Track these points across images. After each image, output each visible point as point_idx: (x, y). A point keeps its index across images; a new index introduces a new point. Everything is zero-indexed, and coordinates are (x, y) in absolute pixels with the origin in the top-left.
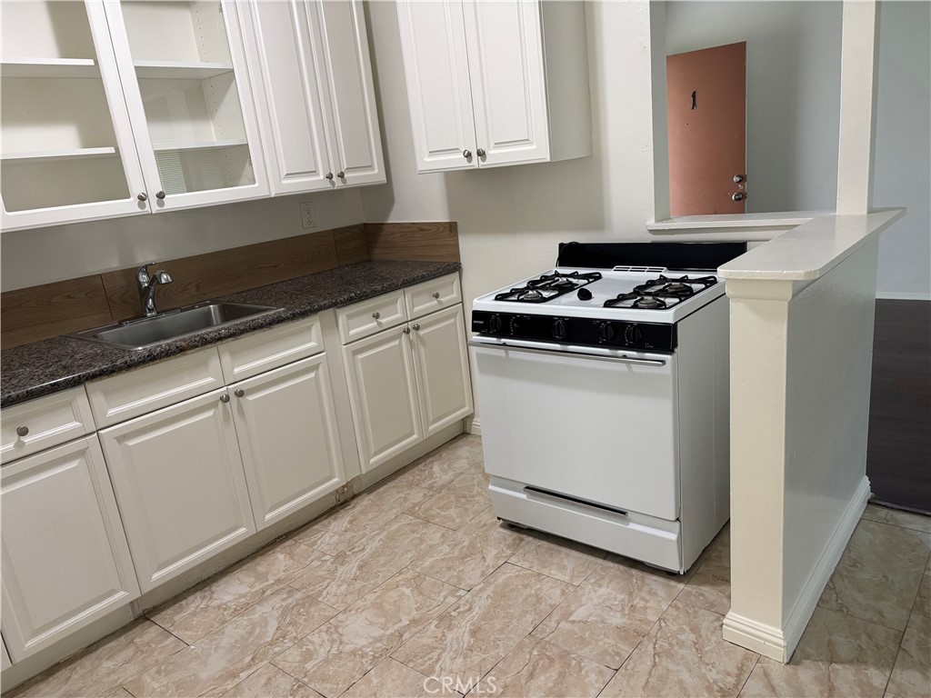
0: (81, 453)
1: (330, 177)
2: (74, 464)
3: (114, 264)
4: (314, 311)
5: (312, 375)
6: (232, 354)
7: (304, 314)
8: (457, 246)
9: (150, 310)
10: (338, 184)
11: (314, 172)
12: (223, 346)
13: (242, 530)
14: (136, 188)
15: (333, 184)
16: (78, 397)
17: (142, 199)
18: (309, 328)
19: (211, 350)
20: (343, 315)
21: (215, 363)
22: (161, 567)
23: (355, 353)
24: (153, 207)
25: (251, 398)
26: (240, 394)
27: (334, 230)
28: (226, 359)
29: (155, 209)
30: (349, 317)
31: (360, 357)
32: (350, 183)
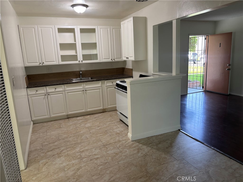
0: (62, 93)
1: (112, 59)
2: (61, 94)
3: (78, 70)
4: (101, 80)
5: (99, 90)
6: (86, 84)
7: (98, 80)
8: (132, 73)
9: (81, 77)
10: (113, 61)
11: (109, 59)
12: (84, 83)
13: (84, 110)
14: (79, 59)
15: (112, 61)
16: (63, 86)
17: (79, 61)
18: (99, 83)
19: (82, 83)
20: (106, 82)
21: (83, 85)
22: (71, 112)
23: (107, 88)
24: (81, 62)
25: (88, 91)
26: (86, 90)
27: (117, 68)
28: (85, 85)
29: (81, 63)
30: (107, 82)
31: (108, 89)
32: (116, 61)
